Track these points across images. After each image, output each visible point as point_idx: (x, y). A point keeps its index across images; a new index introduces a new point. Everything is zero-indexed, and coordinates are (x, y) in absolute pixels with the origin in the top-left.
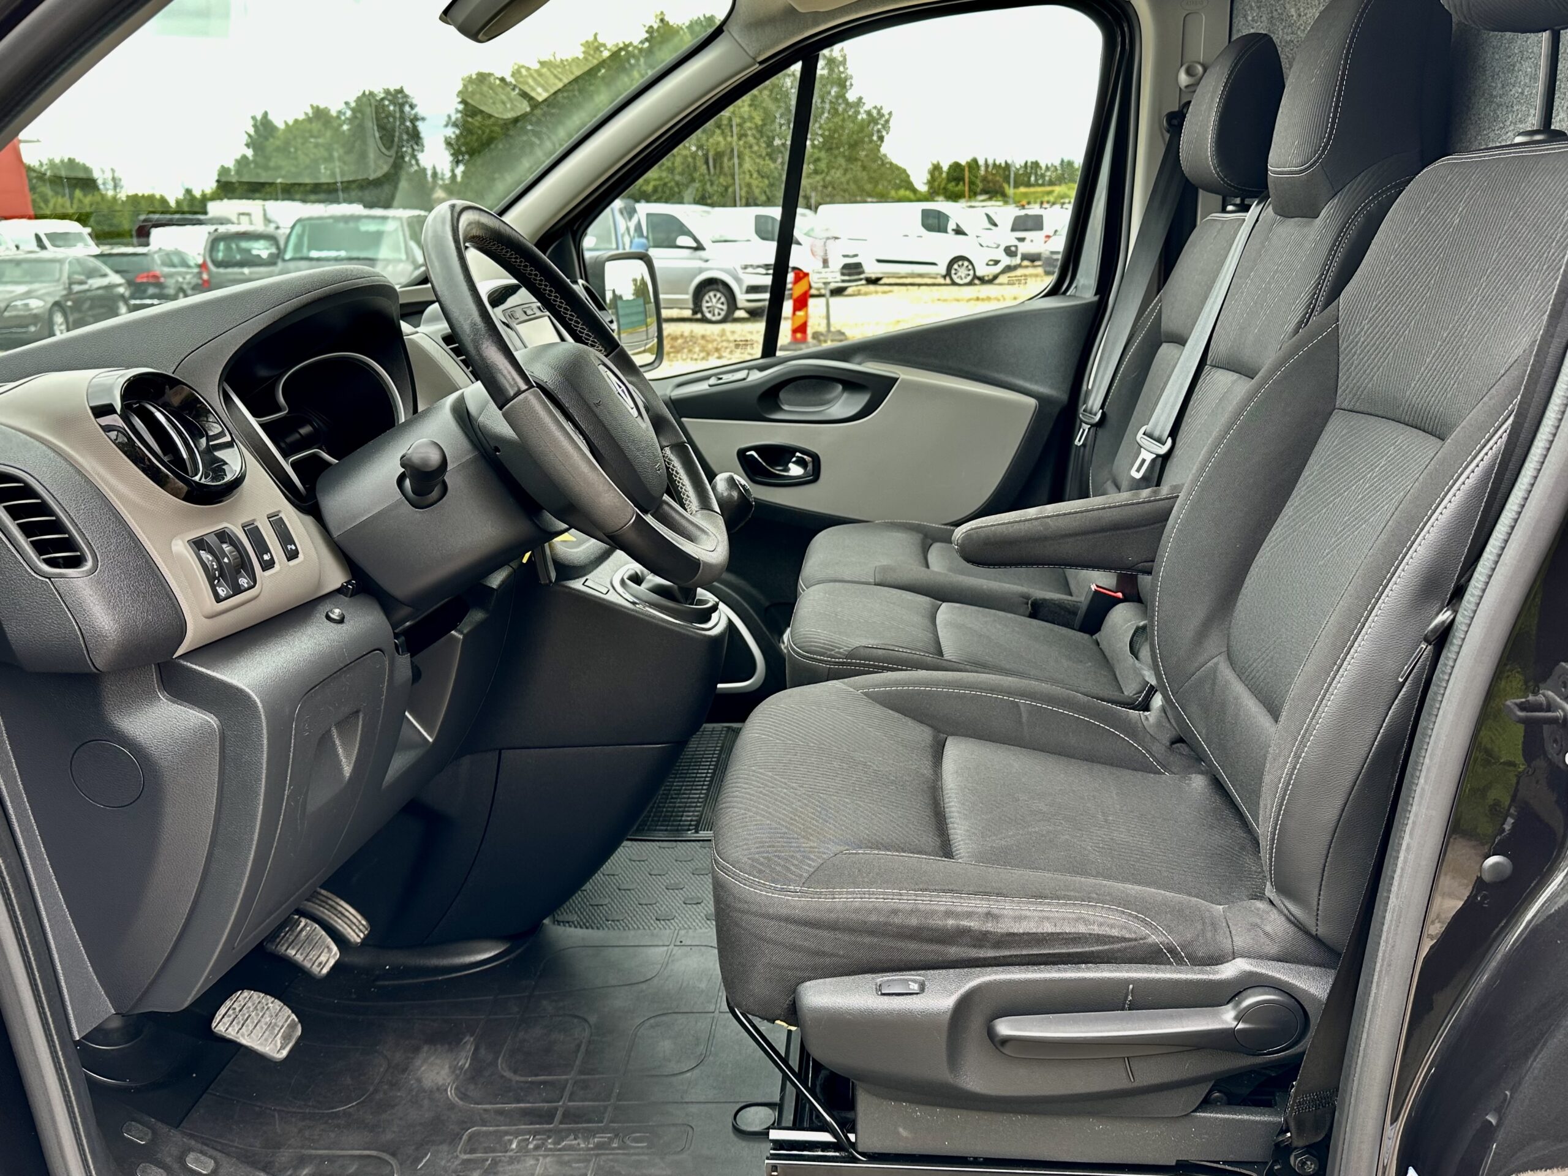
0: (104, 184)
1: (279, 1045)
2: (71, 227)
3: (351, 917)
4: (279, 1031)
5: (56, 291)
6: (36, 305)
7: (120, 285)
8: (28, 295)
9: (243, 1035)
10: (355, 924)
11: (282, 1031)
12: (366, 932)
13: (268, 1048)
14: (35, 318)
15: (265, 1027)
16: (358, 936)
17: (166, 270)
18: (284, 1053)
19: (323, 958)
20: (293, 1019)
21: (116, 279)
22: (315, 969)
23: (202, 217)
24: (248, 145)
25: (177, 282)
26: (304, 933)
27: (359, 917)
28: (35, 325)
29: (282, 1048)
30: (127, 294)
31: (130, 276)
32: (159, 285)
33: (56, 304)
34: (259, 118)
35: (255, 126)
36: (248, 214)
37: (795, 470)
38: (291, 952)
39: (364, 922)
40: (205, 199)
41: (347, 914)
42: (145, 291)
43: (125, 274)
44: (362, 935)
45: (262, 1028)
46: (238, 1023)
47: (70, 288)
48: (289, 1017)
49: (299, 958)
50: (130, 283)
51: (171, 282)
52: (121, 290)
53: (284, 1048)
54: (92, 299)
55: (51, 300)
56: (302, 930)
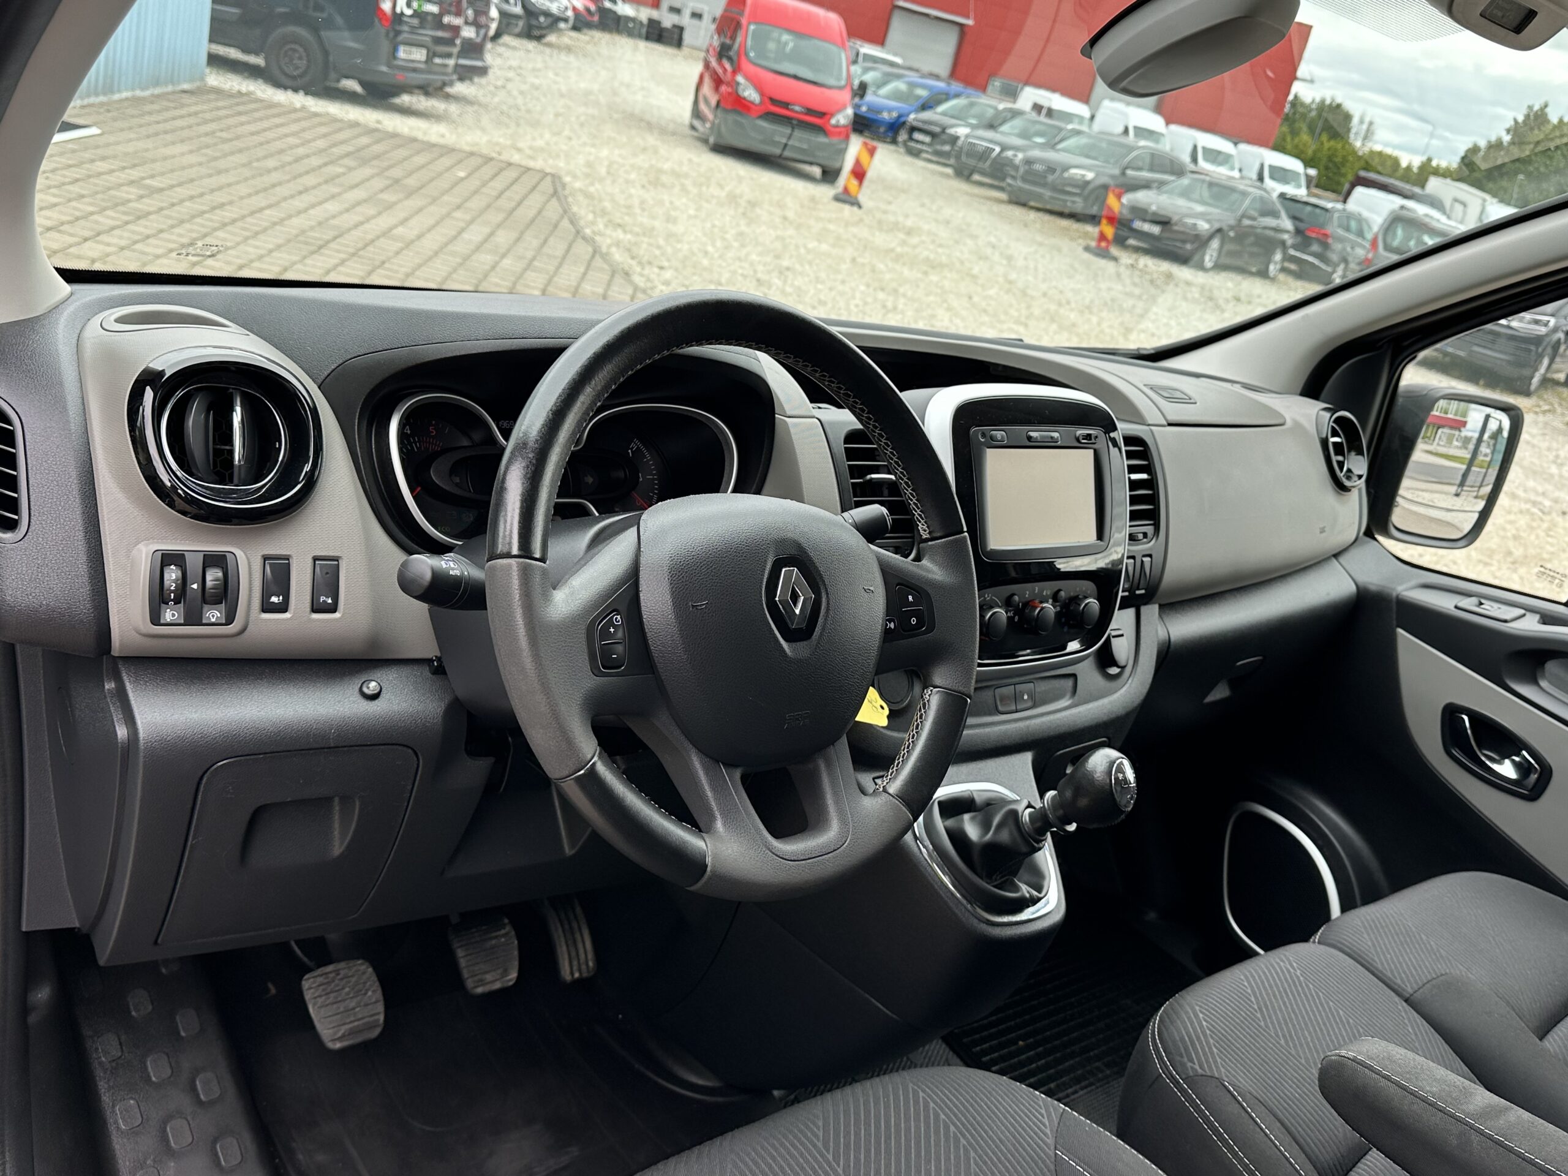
0: (1356, 134)
1: (340, 1034)
2: (1294, 164)
3: (581, 951)
4: (351, 1022)
5: (1226, 218)
6: (1204, 226)
7: (1287, 232)
8: (1202, 216)
9: (314, 1005)
10: (579, 960)
11: (356, 1024)
12: (585, 975)
13: (325, 1031)
14: (1197, 237)
15: (342, 1009)
16: (572, 974)
17: (1341, 232)
18: (338, 1045)
19: (488, 977)
20: (378, 1020)
21: (1288, 224)
22: (469, 983)
23: (1417, 190)
24: (1508, 131)
25: (1344, 249)
26: (494, 942)
27: (590, 955)
28: (1193, 243)
29: (340, 1039)
30: (1289, 242)
31: (1302, 226)
32: (1325, 246)
33: (1219, 230)
34: (1536, 108)
35: (1527, 117)
36: (1464, 205)
37: (1507, 769)
38: (460, 953)
39: (591, 964)
40: (1437, 172)
41: (580, 946)
42: (1310, 245)
43: (1297, 223)
44: (577, 975)
45: (339, 1008)
46: (324, 990)
47: (1240, 221)
48: (378, 1014)
49: (463, 963)
50: (1298, 232)
51: (1338, 246)
52: (1286, 236)
53: (341, 1042)
54: (1257, 236)
55: (1217, 226)
56: (496, 937)
